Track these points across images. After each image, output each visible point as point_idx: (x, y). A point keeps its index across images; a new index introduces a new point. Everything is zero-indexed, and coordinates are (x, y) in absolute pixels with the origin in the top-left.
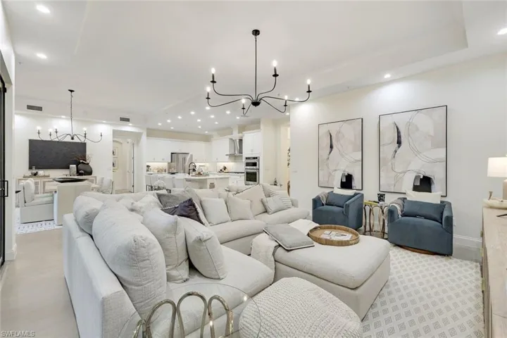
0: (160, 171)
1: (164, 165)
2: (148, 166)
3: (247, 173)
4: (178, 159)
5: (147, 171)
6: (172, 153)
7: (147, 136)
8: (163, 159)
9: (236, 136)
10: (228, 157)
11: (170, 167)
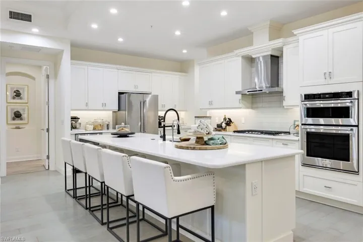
0: (98, 128)
1: (106, 116)
2: (74, 119)
3: (309, 135)
4: (130, 103)
5: (73, 127)
6: (120, 93)
7: (72, 58)
8: (104, 105)
9: (262, 47)
10: (240, 96)
11: (116, 122)
